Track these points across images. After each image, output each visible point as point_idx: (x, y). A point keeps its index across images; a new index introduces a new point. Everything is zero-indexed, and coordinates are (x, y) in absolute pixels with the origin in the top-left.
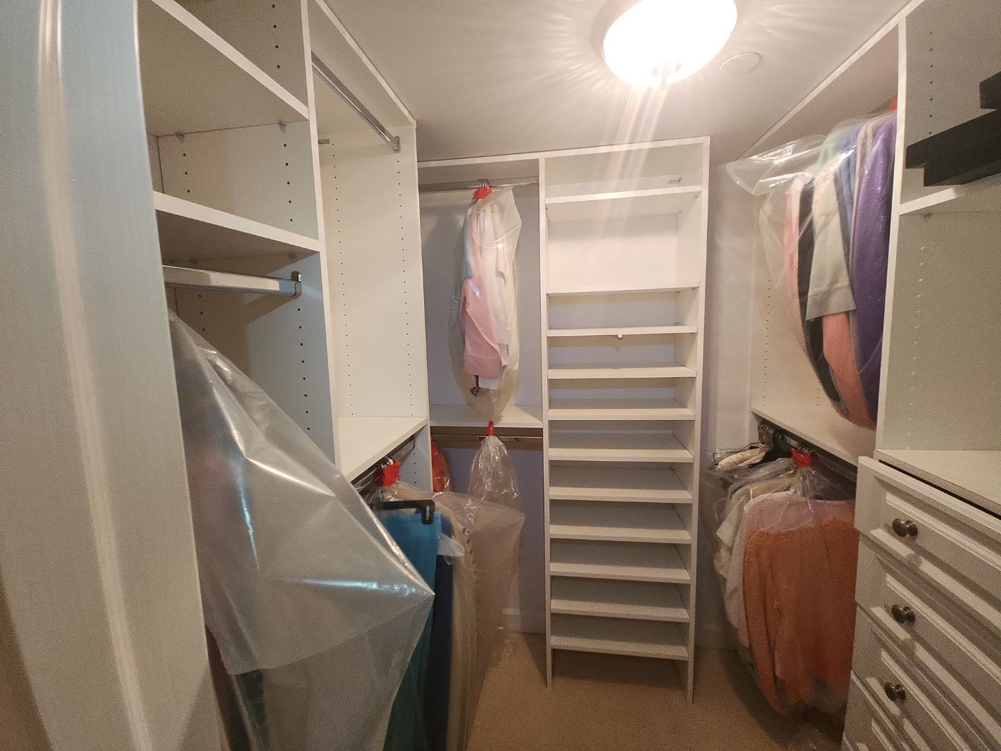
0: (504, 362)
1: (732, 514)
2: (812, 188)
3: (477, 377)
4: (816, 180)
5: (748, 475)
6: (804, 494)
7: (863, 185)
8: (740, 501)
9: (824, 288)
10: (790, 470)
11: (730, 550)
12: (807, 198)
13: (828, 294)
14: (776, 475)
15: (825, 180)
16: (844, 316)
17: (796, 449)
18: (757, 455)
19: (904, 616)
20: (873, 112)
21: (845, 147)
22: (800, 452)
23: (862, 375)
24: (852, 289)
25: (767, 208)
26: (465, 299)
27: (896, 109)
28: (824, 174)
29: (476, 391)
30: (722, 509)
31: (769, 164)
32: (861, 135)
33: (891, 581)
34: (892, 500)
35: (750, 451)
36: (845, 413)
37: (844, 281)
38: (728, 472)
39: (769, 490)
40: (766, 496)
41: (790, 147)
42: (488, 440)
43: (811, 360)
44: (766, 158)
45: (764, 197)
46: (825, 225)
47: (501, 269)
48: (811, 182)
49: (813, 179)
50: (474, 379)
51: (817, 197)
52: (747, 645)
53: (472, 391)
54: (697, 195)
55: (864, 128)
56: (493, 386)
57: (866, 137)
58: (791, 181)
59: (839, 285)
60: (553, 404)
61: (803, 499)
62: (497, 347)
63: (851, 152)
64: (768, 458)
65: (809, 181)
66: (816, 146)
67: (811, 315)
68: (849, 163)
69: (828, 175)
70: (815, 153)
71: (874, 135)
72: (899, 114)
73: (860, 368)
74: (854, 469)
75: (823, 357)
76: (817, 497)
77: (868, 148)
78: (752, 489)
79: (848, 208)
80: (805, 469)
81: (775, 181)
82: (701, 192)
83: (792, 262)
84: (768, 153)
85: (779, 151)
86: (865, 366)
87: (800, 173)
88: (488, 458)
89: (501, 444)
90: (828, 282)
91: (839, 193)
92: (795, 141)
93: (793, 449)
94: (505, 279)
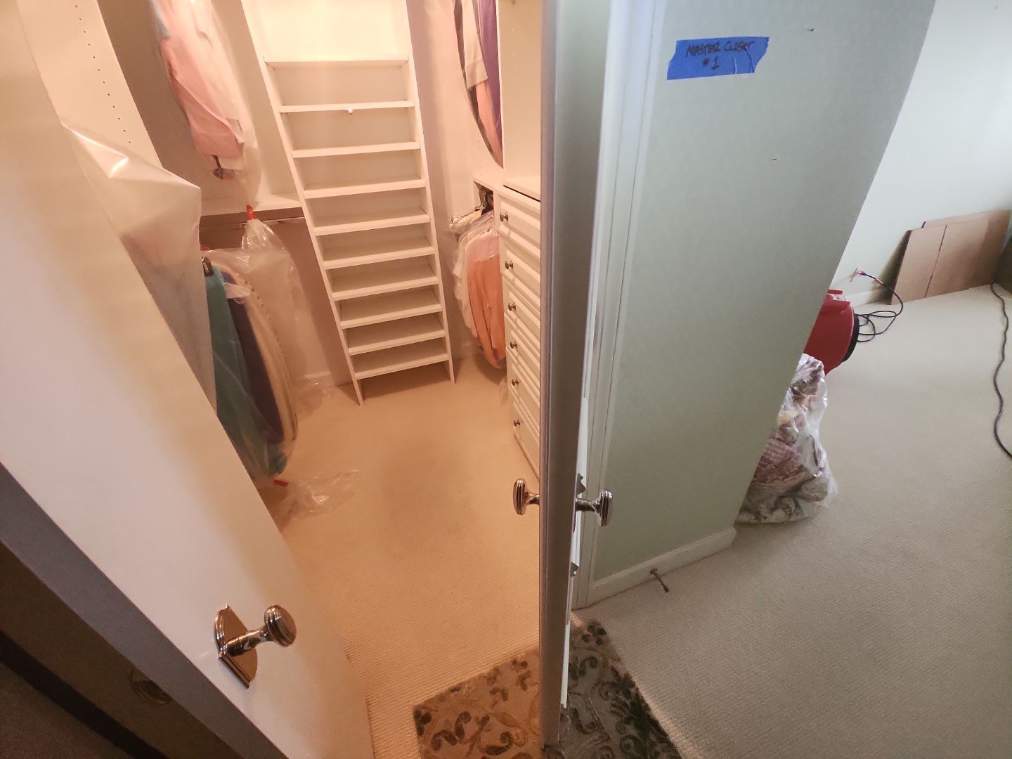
0: (240, 140)
3: (216, 158)
5: (472, 229)
11: (461, 280)
14: (484, 223)
16: (483, 84)
18: (477, 215)
23: (497, 130)
24: (484, 63)
26: (170, 65)
29: (220, 173)
34: (503, 205)
35: (474, 212)
36: (497, 160)
37: (480, 57)
39: (478, 233)
40: (477, 237)
42: (251, 223)
47: (203, 28)
50: (213, 160)
52: (476, 336)
53: (216, 173)
56: (237, 166)
59: (478, 59)
60: (308, 186)
62: (226, 123)
64: (483, 214)
67: (469, 85)
73: (495, 125)
75: (480, 119)
78: (471, 235)
86: (497, 123)
88: (255, 239)
89: (265, 226)
90: (473, 56)
94: (209, 42)
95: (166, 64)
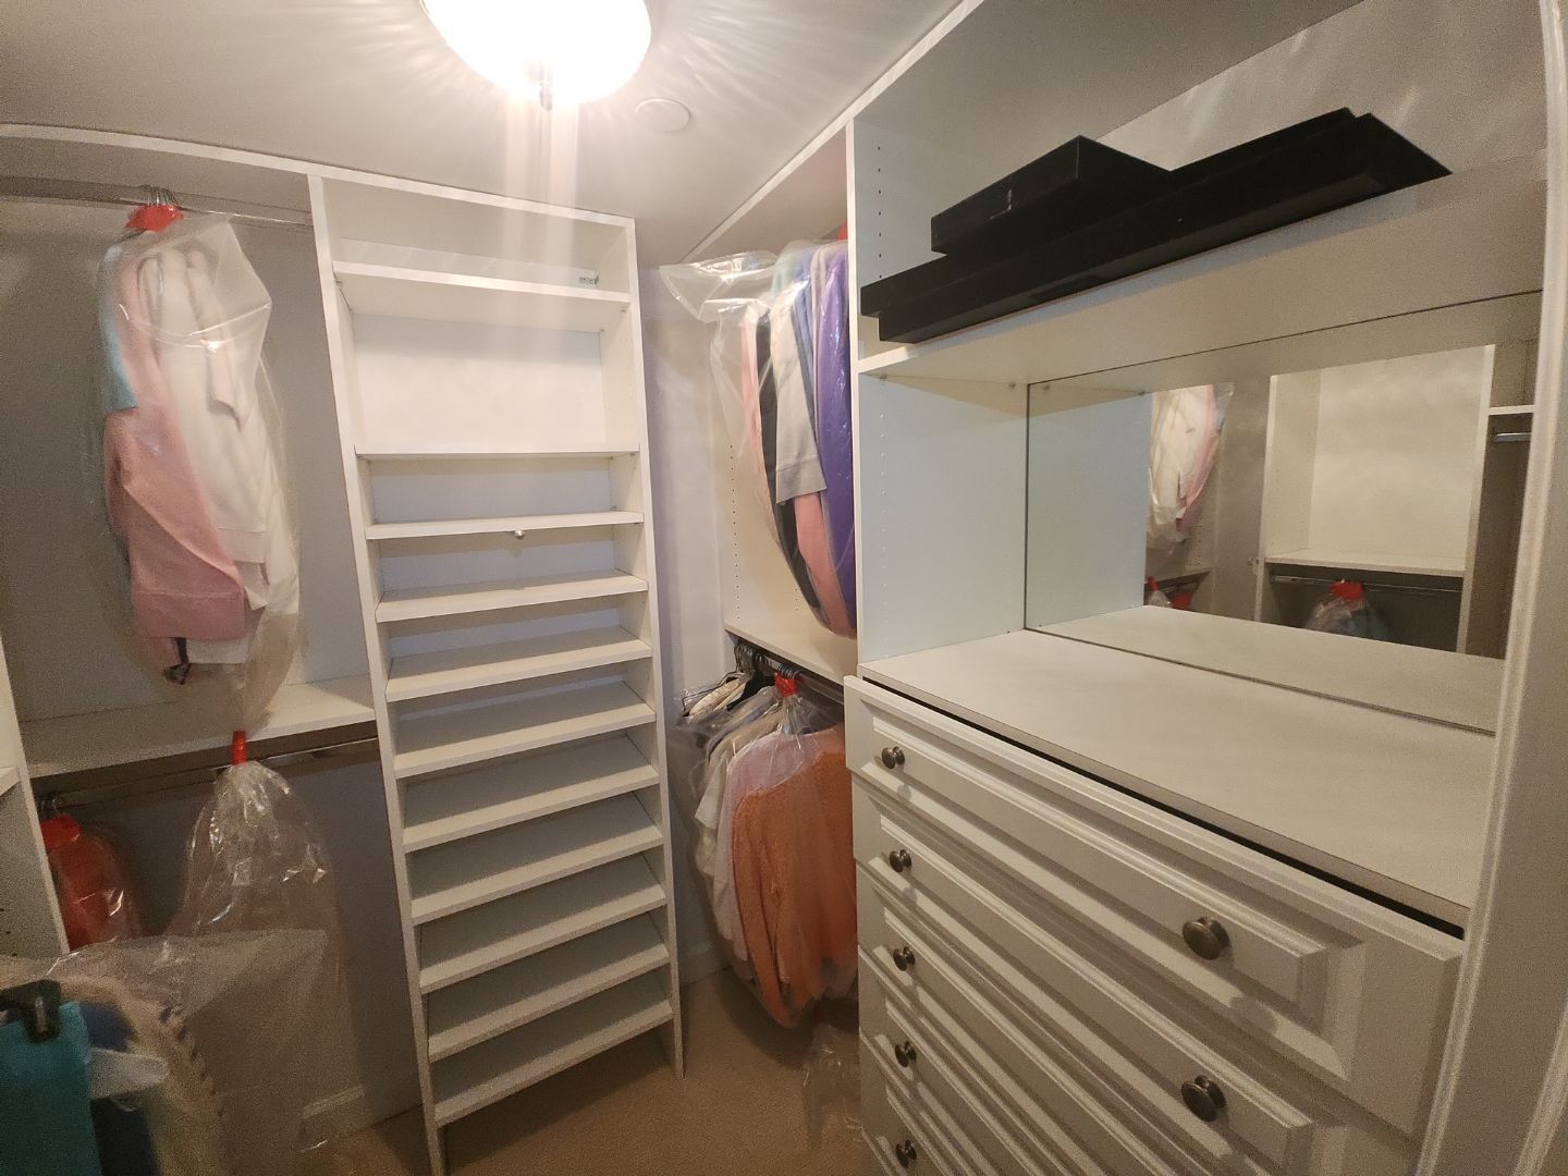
0: (257, 600)
1: (713, 783)
2: (769, 323)
3: (181, 643)
4: (772, 312)
5: (728, 721)
6: (792, 732)
7: (821, 329)
8: (722, 760)
9: (792, 461)
10: (774, 703)
11: (715, 833)
12: (763, 334)
13: (797, 468)
14: (760, 713)
15: (781, 316)
16: (814, 497)
17: (779, 672)
18: (735, 690)
19: (901, 863)
20: (824, 238)
21: (798, 275)
22: (785, 676)
23: (839, 573)
24: (821, 463)
25: (718, 343)
26: (117, 463)
27: (847, 238)
28: (780, 307)
29: (182, 672)
30: (700, 778)
31: (714, 280)
32: (814, 264)
33: (885, 822)
34: (879, 725)
35: (726, 685)
36: (826, 621)
37: (812, 453)
38: (702, 722)
39: (754, 735)
40: (751, 744)
41: (738, 261)
42: (234, 774)
43: (785, 554)
44: (711, 269)
45: (714, 325)
46: (787, 376)
47: (224, 396)
48: (766, 315)
49: (768, 312)
50: (171, 647)
51: (774, 337)
52: (745, 958)
53: (171, 674)
54: (624, 308)
55: (816, 254)
56: (233, 655)
57: (819, 268)
58: (743, 309)
59: (807, 457)
60: (394, 668)
61: (792, 737)
62: (232, 571)
63: (806, 283)
64: (750, 691)
65: (763, 313)
66: (768, 266)
67: (781, 498)
68: (804, 298)
69: (783, 308)
70: (766, 276)
71: (827, 267)
72: (850, 244)
73: (836, 564)
74: (840, 688)
75: (799, 552)
76: (807, 731)
77: (823, 282)
78: (734, 739)
79: (809, 358)
80: (790, 698)
81: (725, 305)
82: (629, 304)
83: (754, 423)
84: (712, 263)
85: (726, 263)
86: (841, 562)
87: (752, 300)
88: (236, 812)
89: (270, 774)
90: (795, 453)
91: (798, 335)
92: (743, 254)
93: (776, 674)
94: (237, 420)
95: (108, 460)
